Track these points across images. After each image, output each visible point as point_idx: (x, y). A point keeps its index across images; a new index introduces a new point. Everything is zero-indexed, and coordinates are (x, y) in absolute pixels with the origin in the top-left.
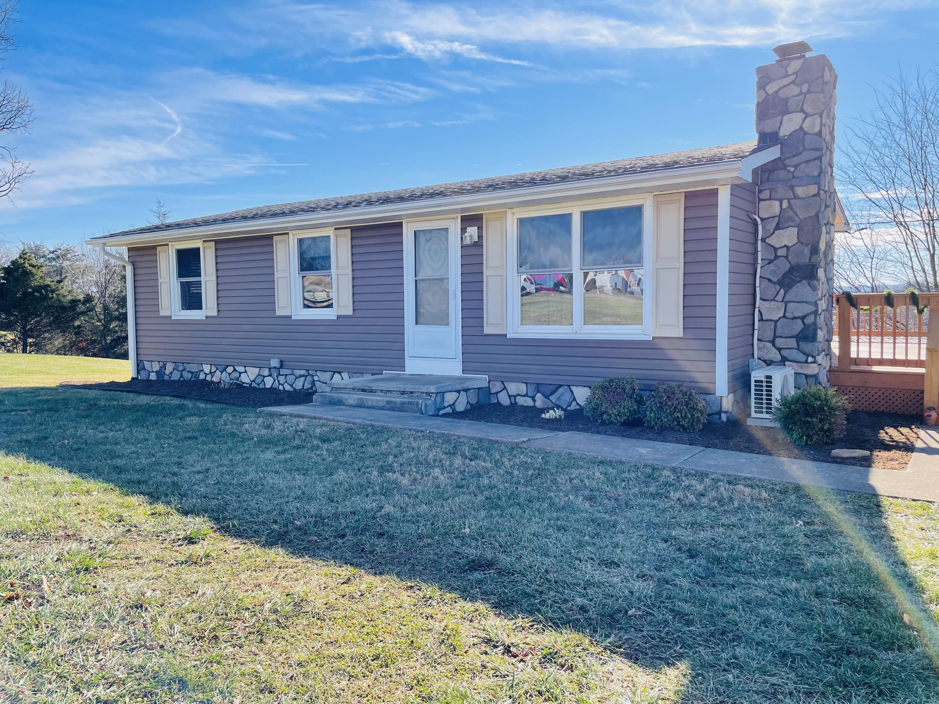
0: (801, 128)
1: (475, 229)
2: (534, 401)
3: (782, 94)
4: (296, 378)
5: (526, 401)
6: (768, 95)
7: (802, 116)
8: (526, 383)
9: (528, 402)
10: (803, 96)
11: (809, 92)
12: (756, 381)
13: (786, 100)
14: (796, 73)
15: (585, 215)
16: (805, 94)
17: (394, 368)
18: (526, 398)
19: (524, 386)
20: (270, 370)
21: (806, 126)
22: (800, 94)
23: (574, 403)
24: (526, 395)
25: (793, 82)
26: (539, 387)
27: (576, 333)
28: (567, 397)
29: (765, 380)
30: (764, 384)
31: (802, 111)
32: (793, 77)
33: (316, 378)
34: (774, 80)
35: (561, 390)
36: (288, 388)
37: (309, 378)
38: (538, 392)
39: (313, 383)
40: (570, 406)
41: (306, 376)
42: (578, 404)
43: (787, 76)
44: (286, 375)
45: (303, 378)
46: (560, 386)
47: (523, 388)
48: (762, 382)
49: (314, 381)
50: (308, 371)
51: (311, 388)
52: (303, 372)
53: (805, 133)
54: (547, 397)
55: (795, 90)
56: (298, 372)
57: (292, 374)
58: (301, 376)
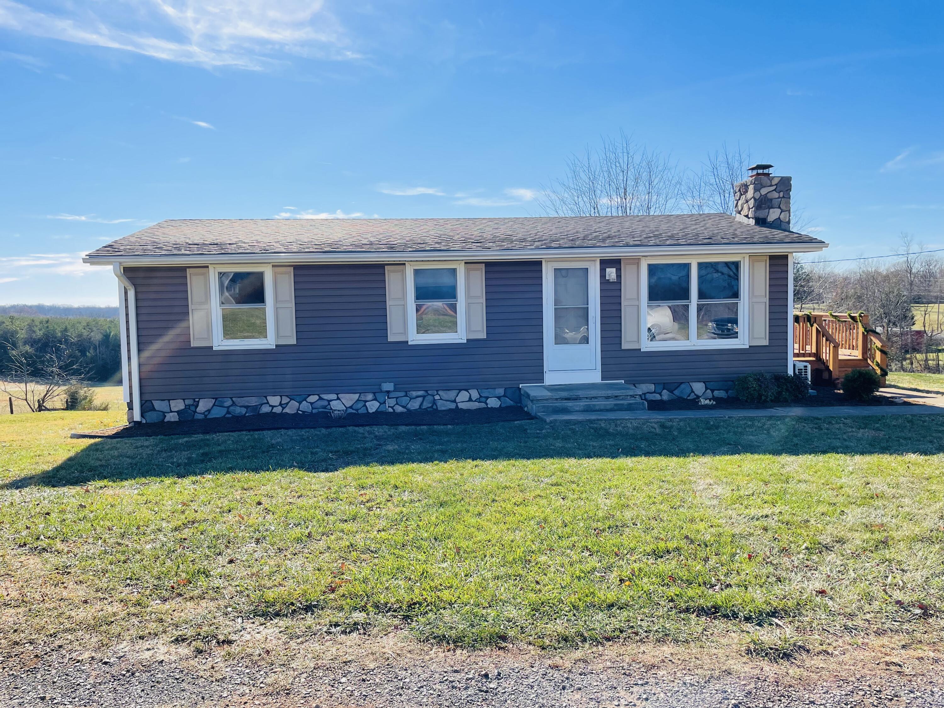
0: (779, 218)
1: (614, 270)
2: (661, 396)
3: (769, 196)
4: (411, 399)
5: (655, 396)
6: (761, 195)
7: (779, 211)
8: (654, 384)
9: (658, 397)
10: (780, 200)
11: (783, 197)
12: (799, 370)
13: (771, 200)
14: (776, 185)
15: (700, 265)
16: (782, 198)
17: (530, 381)
18: (655, 394)
19: (653, 386)
20: (375, 395)
21: (782, 217)
22: (779, 197)
23: (693, 394)
24: (654, 392)
25: (775, 190)
26: (665, 386)
27: (694, 345)
28: (688, 391)
29: (803, 368)
30: (803, 371)
31: (779, 208)
32: (774, 187)
33: (437, 397)
34: (765, 187)
35: (683, 386)
36: (399, 409)
37: (430, 398)
38: (664, 389)
39: (434, 402)
40: (689, 396)
41: (424, 397)
42: (695, 394)
43: (771, 186)
44: (397, 398)
45: (420, 399)
46: (682, 383)
47: (652, 387)
48: (802, 369)
49: (434, 400)
50: (426, 391)
51: (432, 407)
52: (421, 393)
53: (781, 221)
54: (671, 392)
55: (776, 195)
56: (414, 394)
57: (406, 396)
58: (418, 397)
